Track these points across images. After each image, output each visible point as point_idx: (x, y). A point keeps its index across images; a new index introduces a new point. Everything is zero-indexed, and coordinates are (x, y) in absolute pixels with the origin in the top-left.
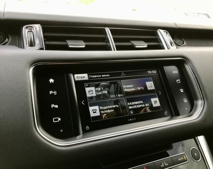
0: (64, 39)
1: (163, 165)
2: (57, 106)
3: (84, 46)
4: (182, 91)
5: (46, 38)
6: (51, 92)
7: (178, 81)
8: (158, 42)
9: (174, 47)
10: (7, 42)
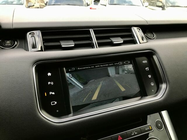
0: (58, 40)
1: (133, 134)
2: (53, 93)
3: (73, 45)
4: (150, 76)
5: (45, 41)
6: (49, 83)
7: (147, 69)
8: (133, 38)
9: (145, 41)
10: (16, 45)
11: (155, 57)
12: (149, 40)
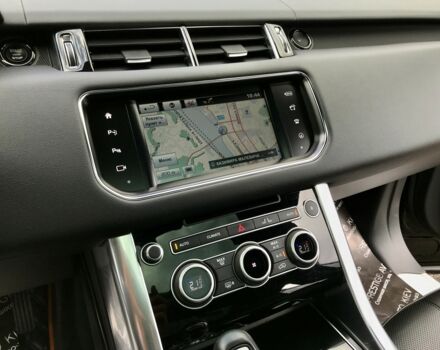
0: (118, 50)
1: (265, 222)
2: (119, 151)
3: (149, 60)
4: (297, 121)
5: (93, 51)
6: (109, 132)
7: (292, 107)
8: (266, 46)
9: (290, 52)
10: (34, 60)
11: (308, 85)
12: (299, 52)
